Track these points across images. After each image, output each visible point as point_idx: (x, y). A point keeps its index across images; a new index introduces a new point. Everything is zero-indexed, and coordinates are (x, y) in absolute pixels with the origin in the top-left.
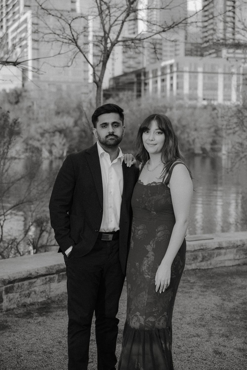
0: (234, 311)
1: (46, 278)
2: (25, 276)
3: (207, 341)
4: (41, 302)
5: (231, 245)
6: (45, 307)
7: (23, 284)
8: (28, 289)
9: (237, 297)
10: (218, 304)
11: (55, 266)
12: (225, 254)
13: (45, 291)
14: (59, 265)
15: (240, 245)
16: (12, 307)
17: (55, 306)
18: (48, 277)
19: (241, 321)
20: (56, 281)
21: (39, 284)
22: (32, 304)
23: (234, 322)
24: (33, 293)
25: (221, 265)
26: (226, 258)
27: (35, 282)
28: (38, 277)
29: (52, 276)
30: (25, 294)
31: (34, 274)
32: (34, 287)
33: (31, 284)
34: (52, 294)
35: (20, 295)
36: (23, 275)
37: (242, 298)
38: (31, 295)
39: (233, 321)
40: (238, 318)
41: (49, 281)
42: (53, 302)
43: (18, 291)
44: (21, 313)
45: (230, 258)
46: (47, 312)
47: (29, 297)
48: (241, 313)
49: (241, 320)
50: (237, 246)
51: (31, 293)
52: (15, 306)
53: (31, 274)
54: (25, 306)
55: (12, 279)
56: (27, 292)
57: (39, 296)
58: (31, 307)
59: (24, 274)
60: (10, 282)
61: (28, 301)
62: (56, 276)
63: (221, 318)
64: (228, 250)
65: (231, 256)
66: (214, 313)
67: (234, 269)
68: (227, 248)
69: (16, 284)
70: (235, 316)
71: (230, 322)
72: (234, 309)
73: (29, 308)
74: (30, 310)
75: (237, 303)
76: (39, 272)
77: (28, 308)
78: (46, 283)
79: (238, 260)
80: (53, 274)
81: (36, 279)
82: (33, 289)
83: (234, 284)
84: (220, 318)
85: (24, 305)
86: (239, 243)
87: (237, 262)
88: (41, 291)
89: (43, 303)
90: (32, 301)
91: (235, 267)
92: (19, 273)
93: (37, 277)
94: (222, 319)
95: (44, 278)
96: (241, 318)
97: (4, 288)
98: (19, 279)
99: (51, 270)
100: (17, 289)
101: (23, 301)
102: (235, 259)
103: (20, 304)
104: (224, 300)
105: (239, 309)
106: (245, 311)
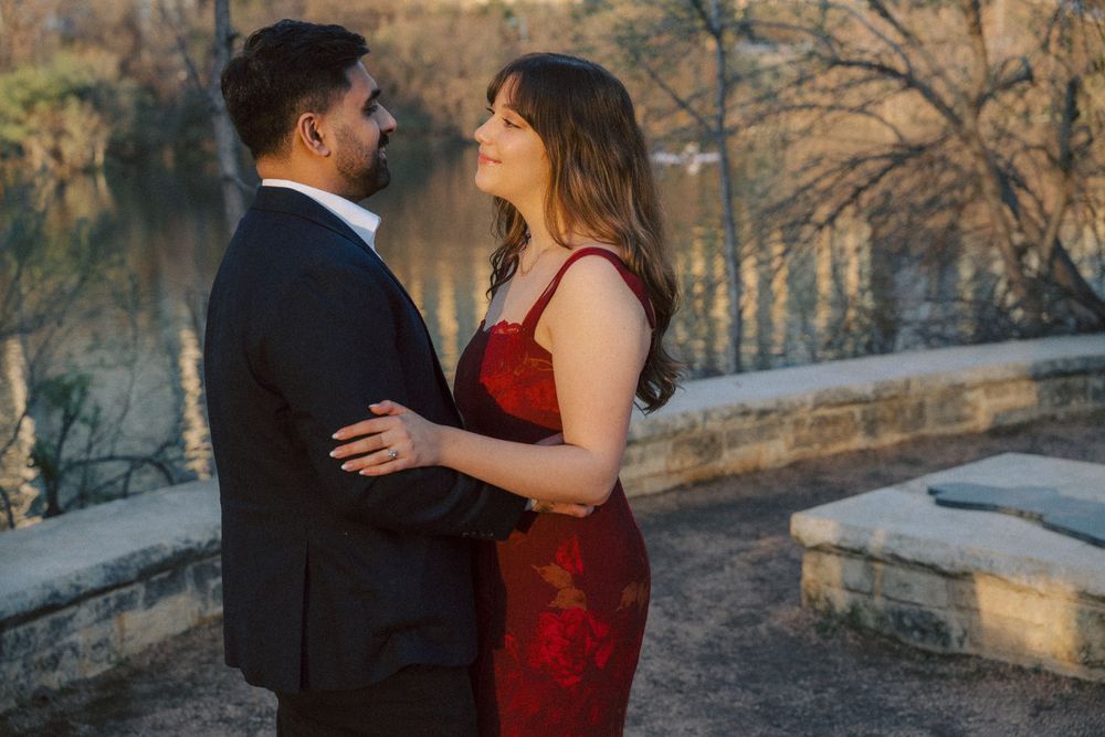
0: (712, 655)
1: (107, 601)
2: (38, 603)
4: (96, 679)
5: (658, 432)
6: (110, 698)
7: (32, 630)
8: (51, 643)
9: (708, 603)
11: (133, 555)
12: (642, 459)
13: (107, 640)
14: (144, 552)
15: (682, 430)
17: (145, 688)
18: (112, 594)
19: (744, 687)
20: (140, 602)
21: (84, 627)
22: (69, 690)
23: (724, 695)
24: (68, 653)
26: (644, 470)
27: (70, 618)
28: (79, 598)
29: (125, 591)
30: (41, 661)
31: (65, 590)
32: (69, 634)
33: (58, 626)
34: (132, 647)
35: (24, 666)
36: (31, 603)
37: (723, 604)
38: (62, 661)
39: (721, 694)
40: (732, 677)
41: (117, 606)
42: (137, 673)
43: (16, 654)
44: (33, 730)
45: (656, 470)
46: (121, 717)
47: (55, 667)
48: (734, 660)
49: (745, 681)
50: (676, 433)
51: (61, 654)
52: (13, 704)
53: (56, 595)
54: (44, 699)
56: (47, 653)
57: (87, 661)
58: (65, 701)
59: (34, 597)
61: (54, 680)
62: (140, 589)
63: (682, 683)
64: (649, 447)
65: (656, 464)
67: (669, 503)
68: (648, 440)
69: (9, 634)
70: (718, 671)
71: (712, 696)
72: (710, 645)
73: (58, 708)
74: (63, 714)
75: (712, 622)
76: (82, 583)
77: (55, 704)
78: (108, 616)
79: (679, 472)
80: (130, 583)
81: (71, 611)
82: (66, 640)
83: (684, 554)
84: (677, 686)
85: (43, 698)
86: (681, 423)
87: (676, 480)
88: (94, 641)
89: (104, 682)
90: (65, 679)
91: (674, 495)
92: (17, 595)
93: (77, 600)
94: (684, 688)
95: (100, 600)
96: (738, 675)
98: (17, 616)
99: (121, 573)
100: (14, 647)
101: (36, 685)
102: (669, 473)
103: (29, 697)
104: (673, 616)
105: (724, 644)
106: (742, 648)
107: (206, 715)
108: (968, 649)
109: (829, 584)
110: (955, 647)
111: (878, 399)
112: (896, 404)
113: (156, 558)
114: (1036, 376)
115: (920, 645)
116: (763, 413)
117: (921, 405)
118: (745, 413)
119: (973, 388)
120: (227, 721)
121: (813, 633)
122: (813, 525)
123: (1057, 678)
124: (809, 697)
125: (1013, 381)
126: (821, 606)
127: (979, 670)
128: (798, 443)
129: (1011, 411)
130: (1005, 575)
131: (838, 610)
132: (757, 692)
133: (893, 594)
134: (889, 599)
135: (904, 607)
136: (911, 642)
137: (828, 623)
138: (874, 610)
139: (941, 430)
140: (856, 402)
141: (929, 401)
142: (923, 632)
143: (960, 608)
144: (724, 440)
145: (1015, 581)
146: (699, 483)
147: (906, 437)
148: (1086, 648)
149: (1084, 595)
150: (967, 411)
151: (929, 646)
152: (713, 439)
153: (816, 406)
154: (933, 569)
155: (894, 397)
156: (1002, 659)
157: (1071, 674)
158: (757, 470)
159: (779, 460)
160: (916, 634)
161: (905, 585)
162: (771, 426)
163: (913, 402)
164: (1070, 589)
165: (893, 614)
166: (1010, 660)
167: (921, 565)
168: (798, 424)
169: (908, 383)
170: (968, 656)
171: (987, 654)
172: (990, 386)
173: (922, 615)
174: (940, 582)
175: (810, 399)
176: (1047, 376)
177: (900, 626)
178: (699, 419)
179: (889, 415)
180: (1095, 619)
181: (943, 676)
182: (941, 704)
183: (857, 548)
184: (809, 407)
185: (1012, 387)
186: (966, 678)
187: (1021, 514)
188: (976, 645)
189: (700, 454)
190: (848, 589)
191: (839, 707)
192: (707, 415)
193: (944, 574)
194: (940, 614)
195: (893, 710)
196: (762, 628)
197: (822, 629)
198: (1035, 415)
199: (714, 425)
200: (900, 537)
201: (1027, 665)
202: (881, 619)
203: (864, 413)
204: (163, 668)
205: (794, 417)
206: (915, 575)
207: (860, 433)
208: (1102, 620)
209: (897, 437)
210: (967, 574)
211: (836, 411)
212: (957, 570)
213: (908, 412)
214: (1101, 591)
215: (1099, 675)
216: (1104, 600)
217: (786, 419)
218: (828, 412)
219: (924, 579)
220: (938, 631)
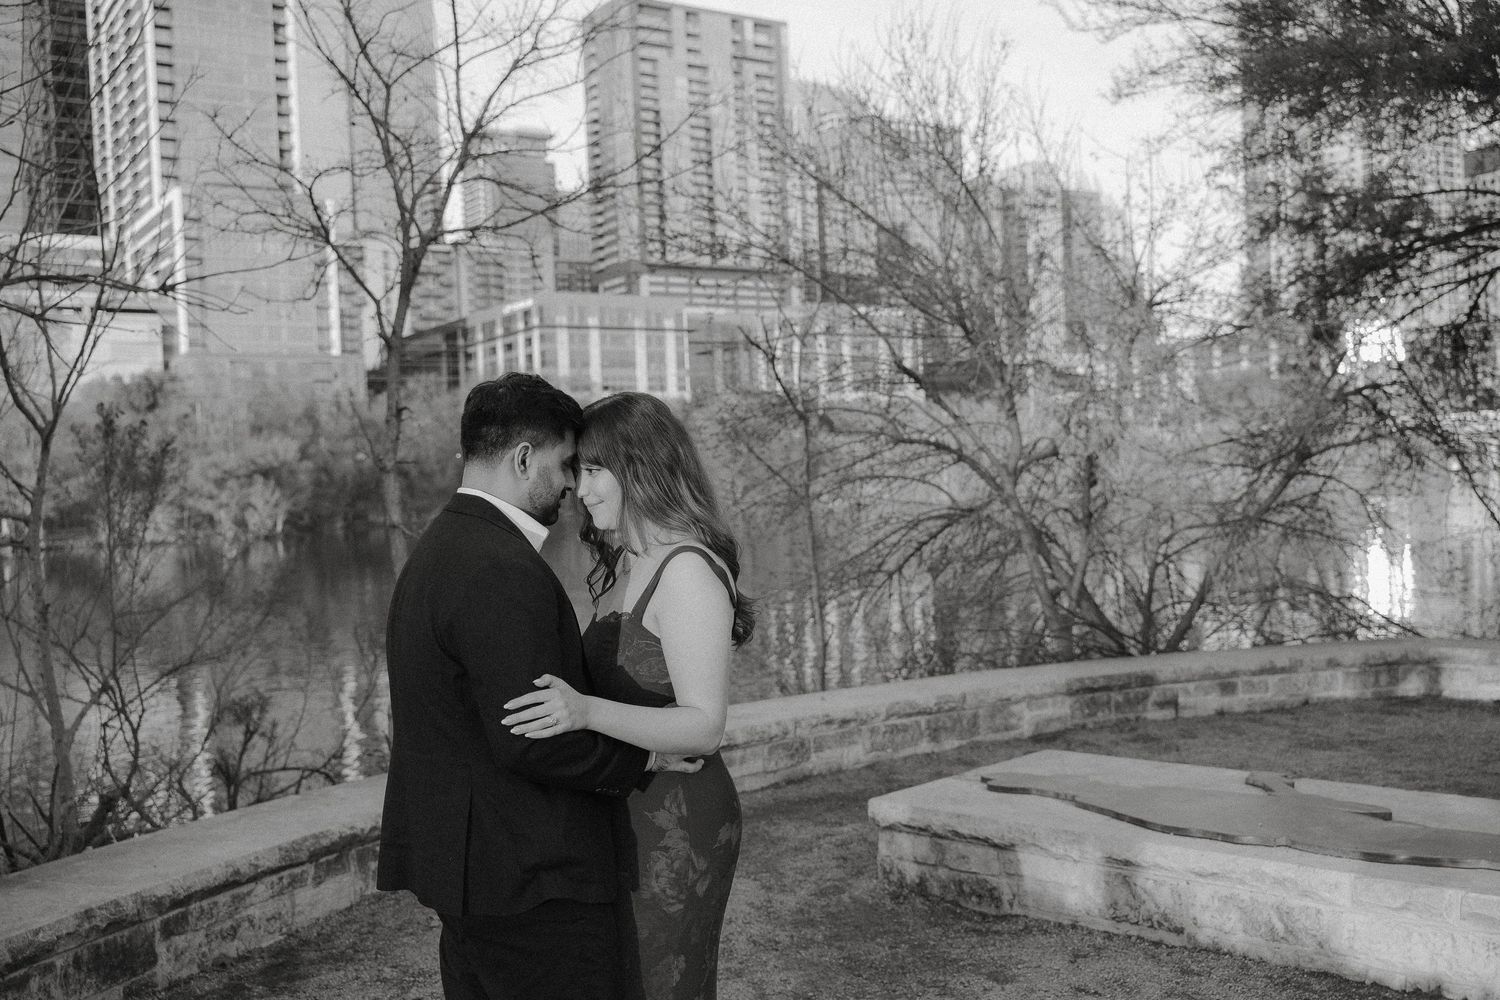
0: (803, 919)
1: (281, 879)
2: (222, 879)
4: (269, 948)
5: (756, 738)
6: (281, 964)
7: (215, 903)
8: (231, 916)
9: (800, 878)
10: (758, 903)
11: (305, 839)
12: (743, 761)
13: (280, 914)
14: (315, 837)
15: (776, 736)
16: (185, 974)
17: (312, 955)
18: (285, 873)
19: (830, 946)
20: (310, 880)
21: (260, 901)
22: (243, 958)
23: (814, 951)
24: (246, 924)
26: (745, 770)
27: (249, 894)
28: (257, 877)
29: (297, 870)
30: (221, 932)
31: (245, 870)
32: (247, 908)
33: (238, 901)
34: (301, 921)
35: (207, 936)
36: (215, 879)
37: (813, 878)
38: (241, 931)
39: (810, 951)
40: (820, 938)
41: (290, 884)
42: (305, 943)
43: (200, 925)
44: (213, 992)
45: (756, 770)
46: (291, 979)
47: (234, 937)
48: (821, 923)
49: (829, 941)
50: (771, 739)
51: (239, 926)
52: (195, 970)
53: (237, 872)
54: (223, 965)
55: (183, 894)
56: (229, 923)
57: (262, 932)
58: (241, 967)
59: (218, 874)
60: (177, 903)
61: (232, 949)
62: (310, 869)
63: (777, 943)
64: (749, 751)
65: (757, 765)
66: (754, 930)
67: (767, 798)
68: (747, 745)
69: (194, 907)
70: (808, 932)
71: (803, 953)
72: (802, 911)
73: (235, 973)
74: (239, 978)
75: (803, 893)
76: (261, 863)
77: (232, 970)
78: (281, 893)
79: (775, 772)
80: (302, 864)
81: (252, 886)
82: (244, 914)
83: (779, 839)
84: (773, 945)
85: (221, 965)
86: (775, 730)
87: (771, 779)
88: (269, 915)
89: (277, 951)
90: (242, 949)
91: (769, 792)
92: (203, 873)
93: (255, 878)
94: (780, 946)
95: (274, 878)
96: (825, 936)
97: (157, 922)
98: (202, 890)
99: (294, 855)
100: (198, 919)
101: (216, 953)
102: (766, 772)
103: (209, 963)
104: (769, 889)
105: (813, 911)
106: (830, 915)
107: (365, 976)
108: (1017, 910)
109: (901, 859)
110: (1006, 909)
111: (940, 711)
112: (955, 714)
113: (325, 842)
114: (1071, 693)
115: (977, 909)
116: (845, 722)
117: (975, 716)
118: (829, 722)
119: (1017, 702)
120: (385, 981)
121: (888, 901)
122: (886, 808)
123: (1090, 932)
124: (885, 952)
125: (1051, 695)
126: (894, 878)
127: (1026, 927)
128: (874, 748)
129: (1049, 721)
130: (1045, 845)
131: (909, 881)
132: (841, 948)
133: (954, 865)
134: (952, 870)
135: (963, 877)
136: (970, 906)
137: (901, 891)
138: (939, 880)
139: (992, 737)
140: (919, 713)
141: (981, 712)
142: (980, 896)
143: (1009, 875)
144: (812, 746)
145: (1054, 849)
146: (790, 782)
147: (964, 742)
148: (1114, 905)
149: (1111, 860)
150: (1013, 721)
151: (985, 909)
152: (802, 745)
153: (888, 717)
154: (986, 842)
155: (952, 709)
156: (1045, 917)
157: (1102, 929)
158: (840, 771)
159: (858, 762)
160: (974, 899)
161: (963, 857)
162: (851, 733)
163: (969, 713)
164: (1099, 854)
165: (954, 882)
166: (1052, 918)
167: (977, 839)
168: (873, 731)
169: (964, 698)
170: (1017, 916)
171: (1032, 914)
172: (1031, 699)
173: (978, 882)
174: (992, 852)
175: (883, 710)
176: (1078, 691)
177: (960, 893)
178: (791, 727)
179: (949, 724)
180: (1120, 879)
181: (997, 932)
182: (995, 955)
183: (924, 827)
184: (882, 717)
185: (1050, 701)
186: (1016, 934)
187: (1057, 796)
188: (1025, 906)
189: (792, 756)
190: (917, 862)
191: (910, 960)
192: (797, 723)
193: (995, 846)
194: (994, 881)
195: (955, 961)
196: (845, 897)
197: (895, 897)
198: (1069, 724)
199: (803, 732)
201: (1066, 922)
202: (944, 887)
203: (929, 721)
204: (328, 939)
205: (870, 726)
206: (972, 848)
207: (925, 740)
208: (1126, 881)
209: (956, 743)
210: (1013, 845)
211: (905, 721)
212: (1006, 842)
213: (965, 722)
214: (1124, 856)
215: (1124, 928)
216: (1127, 863)
217: (864, 727)
218: (898, 722)
219: (979, 851)
220: (992, 896)
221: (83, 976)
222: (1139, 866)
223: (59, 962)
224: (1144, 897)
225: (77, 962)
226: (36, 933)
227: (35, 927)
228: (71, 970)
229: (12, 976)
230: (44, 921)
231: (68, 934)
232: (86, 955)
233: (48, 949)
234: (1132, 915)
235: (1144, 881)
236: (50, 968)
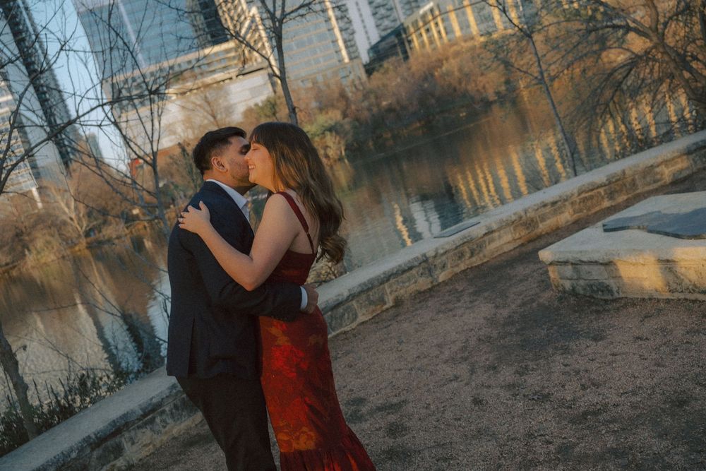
0: (510, 321)
3: (467, 384)
5: (504, 224)
9: (515, 297)
10: (489, 317)
12: (500, 237)
15: (515, 220)
19: (517, 334)
23: (507, 340)
25: (499, 253)
26: (502, 242)
37: (521, 297)
40: (514, 330)
45: (508, 240)
48: (517, 322)
50: (513, 222)
64: (502, 232)
65: (508, 237)
66: (482, 333)
67: (516, 253)
68: (499, 229)
70: (509, 329)
71: (502, 341)
72: (510, 317)
75: (513, 306)
79: (520, 238)
83: (513, 277)
84: (489, 339)
86: (514, 218)
87: (519, 242)
91: (518, 249)
96: (516, 329)
102: (515, 240)
105: (515, 315)
106: (523, 316)
108: (622, 295)
110: (616, 295)
111: (610, 183)
112: (620, 182)
114: (689, 152)
115: (602, 297)
116: (554, 203)
117: (633, 180)
118: (545, 206)
119: (658, 166)
121: (556, 302)
122: (546, 255)
123: (659, 301)
125: (679, 157)
126: (560, 289)
127: (625, 304)
128: (575, 212)
129: (681, 171)
130: (626, 259)
131: (567, 289)
133: (586, 277)
134: (585, 280)
135: (592, 282)
136: (599, 297)
137: (564, 295)
138: (581, 286)
139: (647, 188)
140: (598, 188)
141: (637, 177)
142: (602, 291)
143: (614, 278)
144: (538, 219)
145: (630, 260)
146: (530, 241)
147: (630, 196)
148: (668, 284)
149: (660, 260)
150: (659, 177)
151: (606, 297)
152: (532, 221)
153: (579, 194)
154: (596, 263)
155: (617, 181)
156: (636, 296)
157: (665, 297)
158: (558, 228)
159: (567, 222)
160: (600, 293)
161: (589, 272)
162: (560, 208)
163: (629, 179)
164: (653, 259)
165: (588, 286)
166: (639, 297)
167: (592, 262)
168: (572, 204)
169: (624, 172)
170: (621, 299)
171: (630, 296)
172: (666, 162)
173: (600, 284)
174: (603, 268)
175: (576, 191)
176: (695, 150)
177: (593, 291)
178: (523, 214)
179: (618, 188)
180: (668, 270)
181: (608, 310)
182: (602, 324)
183: (565, 260)
184: (576, 195)
185: (679, 160)
186: (618, 309)
187: (639, 228)
188: (625, 292)
189: (528, 228)
190: (569, 279)
191: (555, 335)
192: (526, 211)
193: (602, 264)
194: (607, 282)
195: (578, 332)
196: (534, 305)
197: (560, 299)
198: (695, 170)
199: (531, 214)
200: (581, 252)
201: (647, 297)
202: (585, 289)
203: (605, 191)
205: (570, 201)
206: (591, 267)
207: (606, 200)
208: (670, 270)
209: (625, 197)
210: (611, 262)
211: (590, 193)
212: (606, 261)
213: (628, 186)
214: (665, 258)
215: (676, 295)
216: (668, 261)
217: (567, 203)
218: (587, 195)
219: (596, 268)
220: (608, 290)
221: (180, 411)
222: (674, 261)
223: (167, 409)
224: (682, 277)
225: (176, 407)
226: (151, 399)
227: (151, 397)
228: (174, 411)
229: (146, 419)
230: (153, 394)
231: (167, 397)
232: (179, 403)
233: (160, 405)
234: (678, 288)
235: (681, 270)
236: (163, 412)
